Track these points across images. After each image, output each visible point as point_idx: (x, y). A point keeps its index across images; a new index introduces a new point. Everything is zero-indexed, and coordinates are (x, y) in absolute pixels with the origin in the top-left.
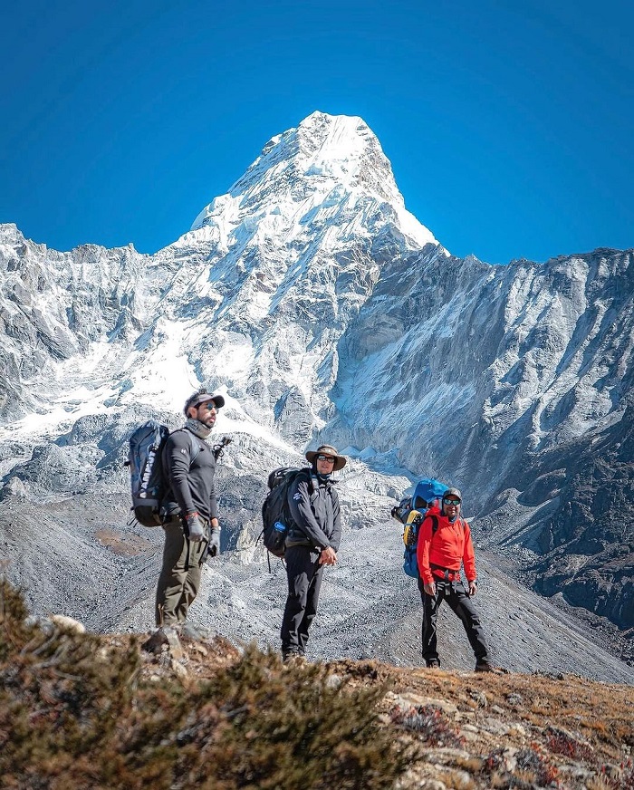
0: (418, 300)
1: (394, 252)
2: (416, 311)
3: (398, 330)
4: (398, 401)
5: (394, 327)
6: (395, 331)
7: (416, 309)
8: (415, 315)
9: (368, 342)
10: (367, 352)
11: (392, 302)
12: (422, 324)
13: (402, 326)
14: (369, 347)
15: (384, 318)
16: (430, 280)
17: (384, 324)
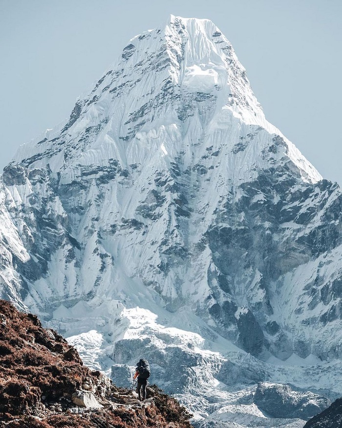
0: (323, 231)
1: (292, 183)
2: (323, 241)
3: (307, 255)
4: (325, 319)
5: (303, 252)
6: (304, 256)
7: (323, 238)
8: (322, 244)
9: (282, 265)
10: (281, 273)
11: (299, 230)
12: (329, 252)
13: (310, 252)
14: (283, 268)
15: (294, 245)
16: (333, 215)
17: (294, 250)
